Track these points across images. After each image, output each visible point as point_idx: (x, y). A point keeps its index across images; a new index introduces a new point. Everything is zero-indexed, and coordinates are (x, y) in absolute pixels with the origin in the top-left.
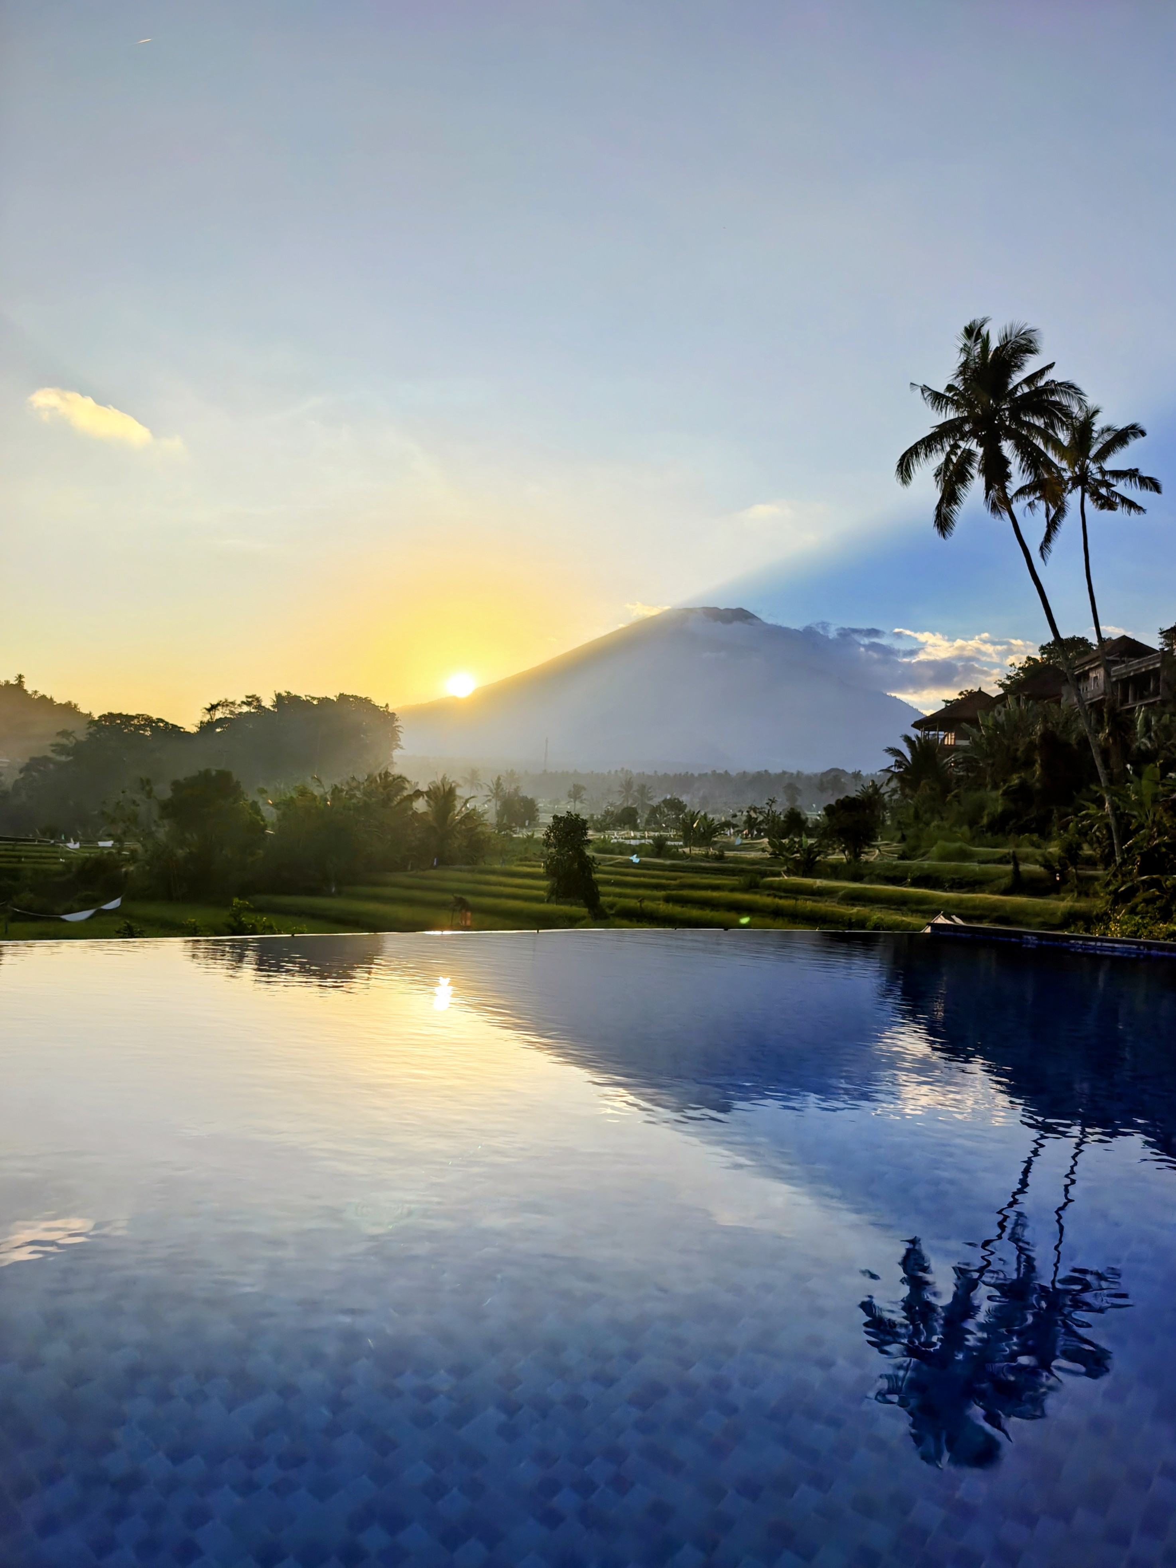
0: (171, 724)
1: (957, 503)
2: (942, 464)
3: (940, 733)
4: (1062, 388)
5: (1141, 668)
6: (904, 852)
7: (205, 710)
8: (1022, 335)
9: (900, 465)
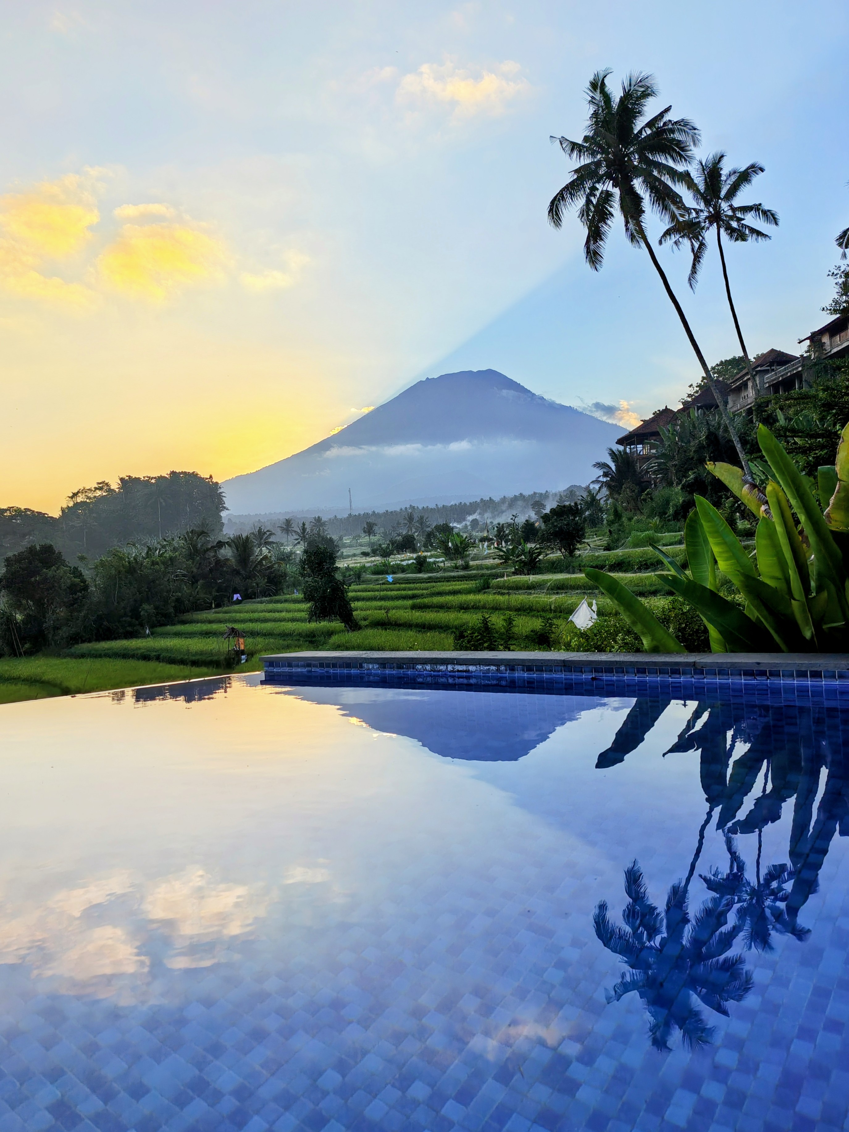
0: (37, 512)
1: (602, 239)
2: (584, 205)
3: (638, 446)
4: (678, 126)
5: (787, 373)
6: (609, 544)
7: (68, 498)
8: (639, 83)
9: (551, 211)
